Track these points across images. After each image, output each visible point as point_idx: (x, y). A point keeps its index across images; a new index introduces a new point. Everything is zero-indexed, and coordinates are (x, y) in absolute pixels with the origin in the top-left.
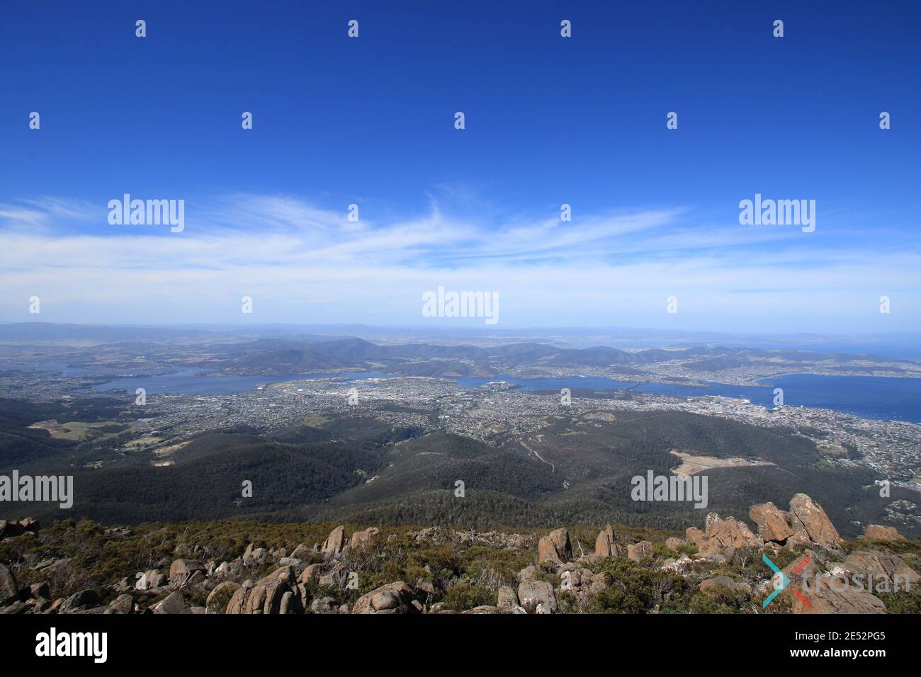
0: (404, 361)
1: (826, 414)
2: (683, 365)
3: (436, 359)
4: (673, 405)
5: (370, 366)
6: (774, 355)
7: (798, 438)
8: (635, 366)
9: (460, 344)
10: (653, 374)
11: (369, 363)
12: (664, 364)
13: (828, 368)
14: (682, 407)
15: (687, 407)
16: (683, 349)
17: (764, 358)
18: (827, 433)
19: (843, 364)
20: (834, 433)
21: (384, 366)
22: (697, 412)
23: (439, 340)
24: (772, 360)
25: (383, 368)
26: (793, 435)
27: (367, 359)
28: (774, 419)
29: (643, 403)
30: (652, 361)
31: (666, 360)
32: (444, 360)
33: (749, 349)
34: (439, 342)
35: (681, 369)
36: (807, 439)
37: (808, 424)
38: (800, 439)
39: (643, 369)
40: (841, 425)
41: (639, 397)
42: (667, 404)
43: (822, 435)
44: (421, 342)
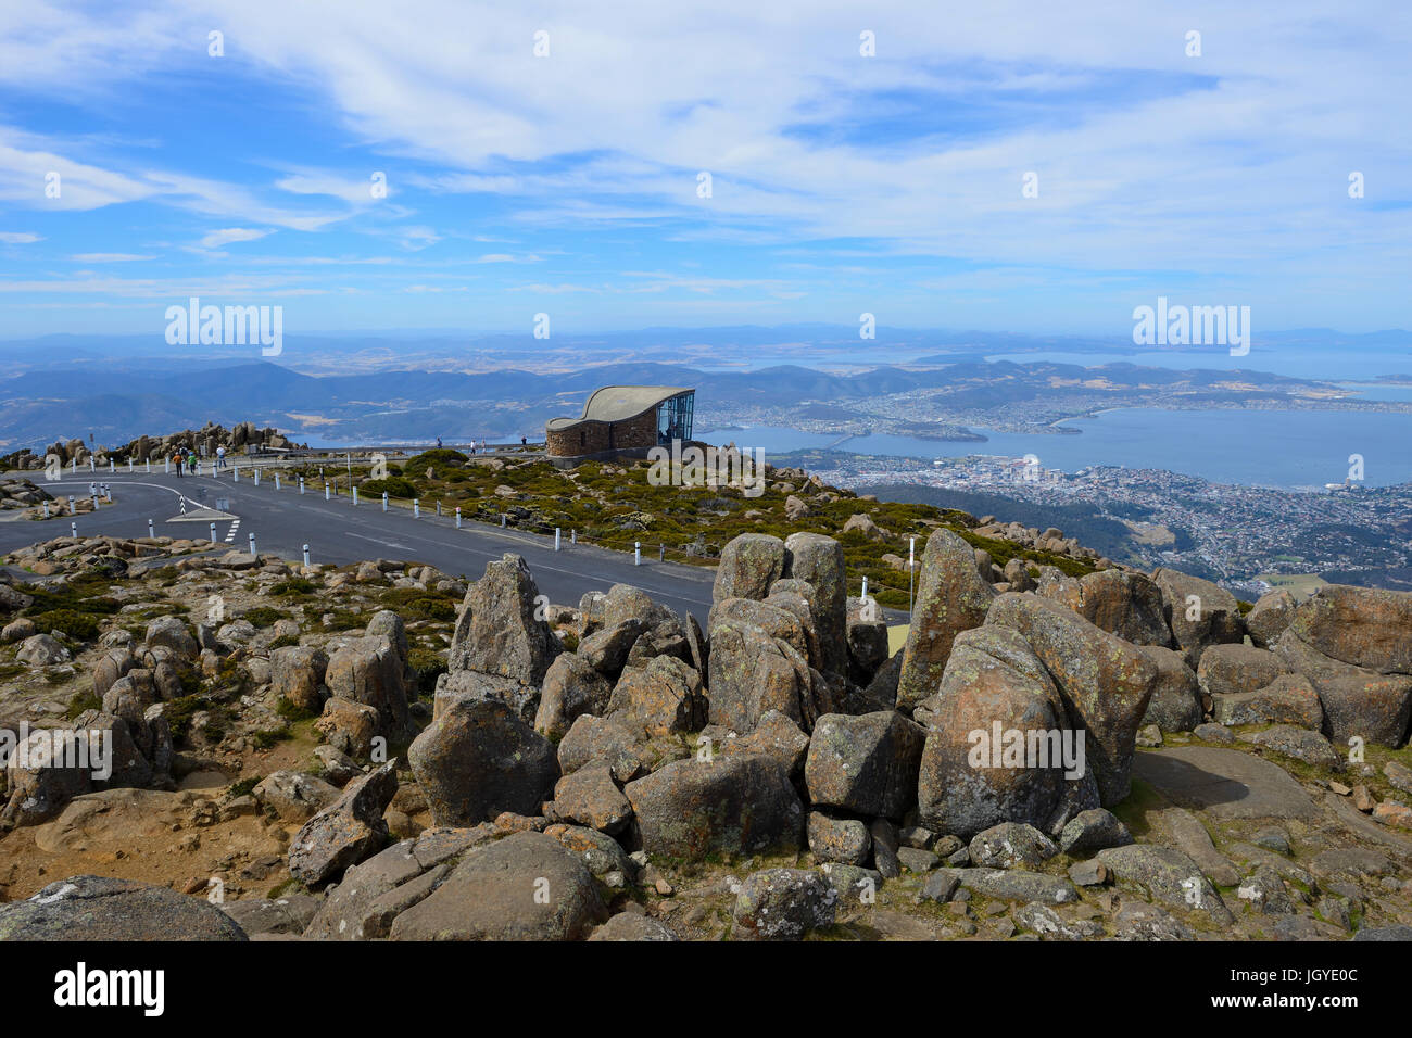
0: (374, 409)
1: (1158, 477)
2: (935, 399)
3: (447, 402)
4: (906, 474)
5: (300, 422)
6: (1094, 374)
7: (1105, 522)
8: (846, 403)
9: (494, 369)
10: (878, 417)
11: (295, 417)
12: (901, 397)
13: (1177, 396)
14: (923, 478)
15: (931, 478)
16: (939, 367)
17: (1077, 381)
18: (1152, 511)
19: (1204, 390)
20: (1163, 509)
21: (331, 422)
22: (948, 487)
23: (450, 360)
24: (1088, 384)
25: (331, 427)
26: (1096, 516)
27: (289, 410)
28: (1073, 490)
29: (855, 474)
30: (877, 393)
31: (905, 390)
32: (461, 404)
33: (1054, 365)
34: (452, 365)
35: (930, 406)
36: (1115, 522)
37: (1126, 497)
38: (1106, 523)
39: (860, 407)
40: (1176, 496)
41: (847, 463)
42: (896, 474)
43: (1142, 514)
44: (411, 366)
